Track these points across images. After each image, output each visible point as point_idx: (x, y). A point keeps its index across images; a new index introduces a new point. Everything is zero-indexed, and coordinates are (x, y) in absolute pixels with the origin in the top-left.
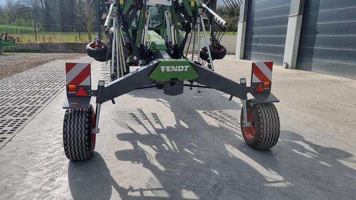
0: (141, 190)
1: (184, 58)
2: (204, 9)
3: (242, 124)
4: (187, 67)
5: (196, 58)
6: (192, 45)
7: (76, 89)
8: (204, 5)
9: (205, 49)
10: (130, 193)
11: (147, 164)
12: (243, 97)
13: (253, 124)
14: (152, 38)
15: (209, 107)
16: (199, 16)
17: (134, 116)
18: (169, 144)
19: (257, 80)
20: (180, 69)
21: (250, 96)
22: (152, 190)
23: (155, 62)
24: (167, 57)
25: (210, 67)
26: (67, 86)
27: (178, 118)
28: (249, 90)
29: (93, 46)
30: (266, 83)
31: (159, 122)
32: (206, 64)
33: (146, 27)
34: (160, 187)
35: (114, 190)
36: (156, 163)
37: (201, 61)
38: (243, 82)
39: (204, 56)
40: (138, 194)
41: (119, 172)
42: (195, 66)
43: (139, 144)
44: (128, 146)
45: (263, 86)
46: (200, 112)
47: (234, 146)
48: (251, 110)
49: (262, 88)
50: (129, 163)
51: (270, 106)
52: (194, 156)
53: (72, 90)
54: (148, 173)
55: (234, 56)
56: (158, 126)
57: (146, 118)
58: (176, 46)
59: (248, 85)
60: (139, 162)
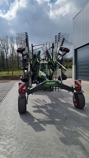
0: (43, 119)
1: (53, 80)
2: (59, 64)
3: (73, 100)
4: (54, 83)
5: (57, 80)
6: (55, 75)
7: (21, 91)
8: (58, 63)
9: (60, 77)
10: (40, 120)
11: (44, 113)
12: (73, 91)
13: (77, 100)
14: (42, 74)
15: (63, 97)
16: (57, 66)
17: (36, 101)
18: (50, 108)
19: (77, 86)
20: (52, 83)
21: (75, 91)
22: (46, 119)
23: (45, 81)
24: (48, 80)
25: (62, 82)
26: (19, 90)
27: (52, 101)
28: (74, 89)
29: (22, 77)
30: (80, 87)
31: (45, 102)
32: (60, 82)
33: (40, 70)
34: (49, 118)
35: (35, 120)
36: (46, 113)
37: (59, 81)
38: (72, 86)
39: (59, 79)
40: (42, 120)
41: (36, 116)
42: (57, 82)
43: (40, 108)
44: (36, 109)
45: (79, 88)
46: (59, 99)
47: (71, 108)
48: (76, 96)
49: (78, 88)
50: (38, 113)
51: (82, 94)
52: (58, 111)
53: (20, 91)
54: (44, 115)
55: (72, 79)
56: (45, 103)
57: (41, 101)
58: (50, 76)
59: (74, 87)
60: (41, 113)
